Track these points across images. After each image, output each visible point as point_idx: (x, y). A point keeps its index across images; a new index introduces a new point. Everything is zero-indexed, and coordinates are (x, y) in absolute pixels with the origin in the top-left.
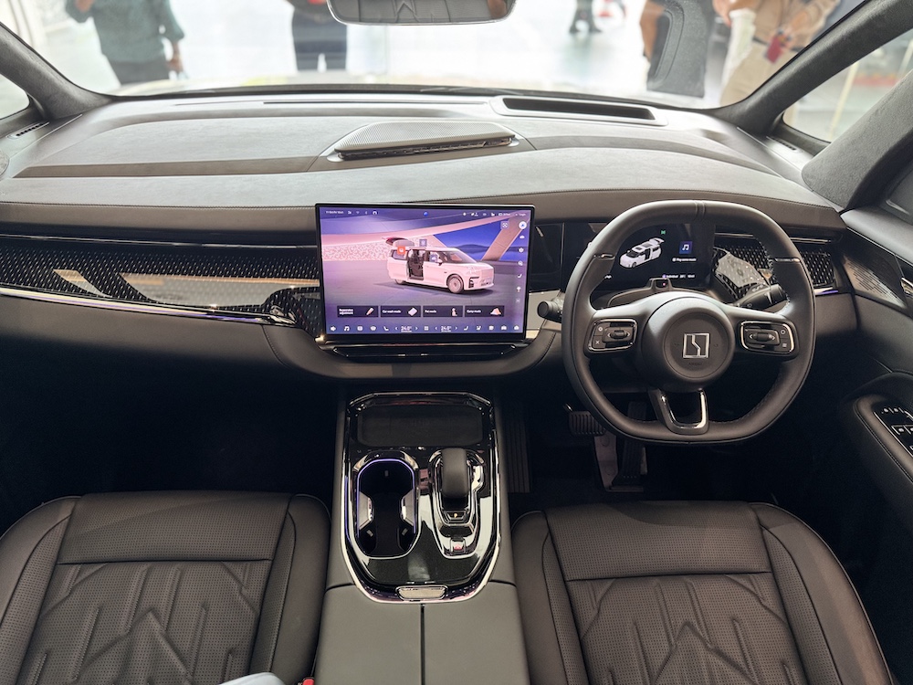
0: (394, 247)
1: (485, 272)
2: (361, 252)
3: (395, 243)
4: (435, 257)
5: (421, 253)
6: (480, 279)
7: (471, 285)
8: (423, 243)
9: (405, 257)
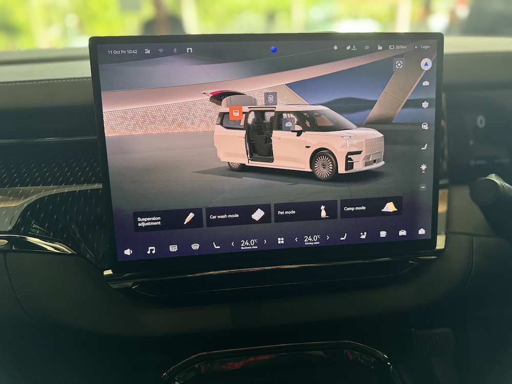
0: (224, 108)
1: (370, 142)
2: (169, 119)
3: (224, 101)
4: (292, 122)
5: (268, 116)
6: (363, 155)
7: (349, 165)
8: (271, 99)
9: (242, 123)
